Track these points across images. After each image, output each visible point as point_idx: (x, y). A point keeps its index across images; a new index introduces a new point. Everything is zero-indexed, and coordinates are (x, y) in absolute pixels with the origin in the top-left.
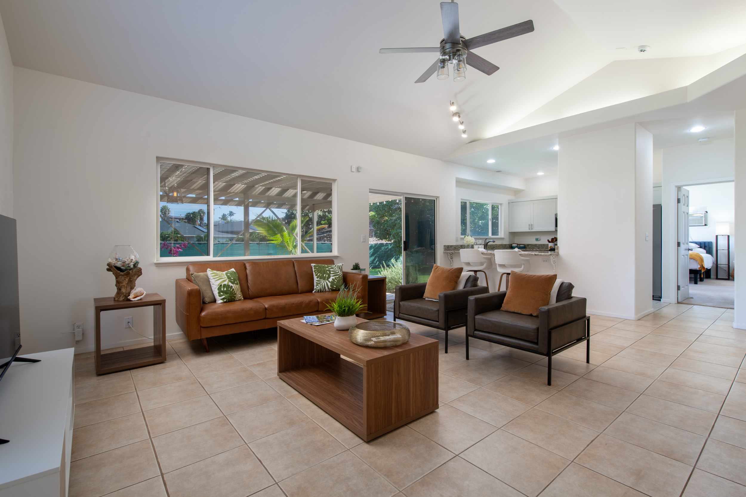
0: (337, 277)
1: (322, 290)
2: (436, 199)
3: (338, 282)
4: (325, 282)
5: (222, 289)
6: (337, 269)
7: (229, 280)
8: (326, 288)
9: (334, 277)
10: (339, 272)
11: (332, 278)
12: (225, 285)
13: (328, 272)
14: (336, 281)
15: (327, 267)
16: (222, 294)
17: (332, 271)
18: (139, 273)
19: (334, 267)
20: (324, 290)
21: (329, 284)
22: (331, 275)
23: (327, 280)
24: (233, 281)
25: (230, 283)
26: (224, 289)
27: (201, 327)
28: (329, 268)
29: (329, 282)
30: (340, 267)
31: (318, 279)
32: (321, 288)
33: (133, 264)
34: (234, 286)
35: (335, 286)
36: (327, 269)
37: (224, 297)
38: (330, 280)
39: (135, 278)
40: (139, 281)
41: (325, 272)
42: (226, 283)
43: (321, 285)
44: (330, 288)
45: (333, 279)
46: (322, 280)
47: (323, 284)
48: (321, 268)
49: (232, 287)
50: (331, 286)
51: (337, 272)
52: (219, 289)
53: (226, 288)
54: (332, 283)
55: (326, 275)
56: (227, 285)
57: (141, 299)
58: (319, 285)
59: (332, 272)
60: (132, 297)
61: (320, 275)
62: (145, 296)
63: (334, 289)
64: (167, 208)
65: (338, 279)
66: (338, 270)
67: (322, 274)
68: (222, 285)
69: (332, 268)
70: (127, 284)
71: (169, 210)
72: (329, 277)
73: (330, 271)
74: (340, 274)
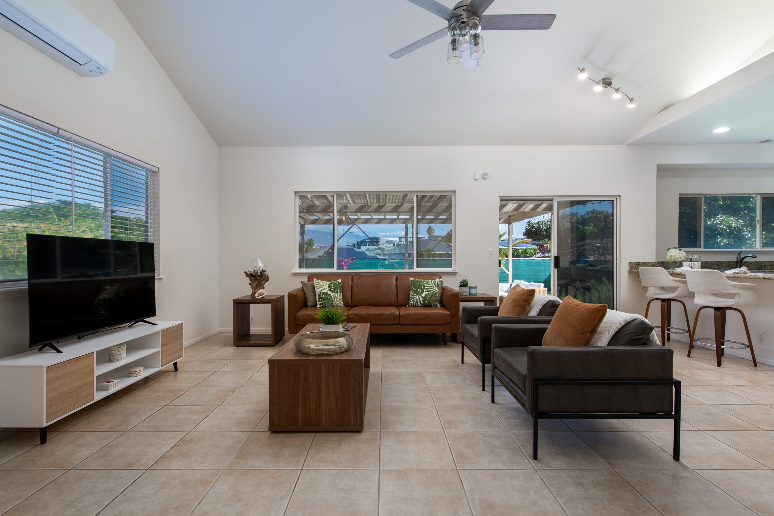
0: (430, 293)
1: (415, 305)
2: (617, 198)
3: (430, 297)
4: (418, 297)
5: (321, 296)
6: (432, 284)
7: (328, 289)
8: (419, 303)
9: (427, 293)
10: (433, 288)
11: (425, 293)
12: (324, 293)
13: (422, 287)
14: (429, 296)
15: (423, 283)
16: (320, 300)
17: (427, 286)
18: (267, 279)
19: (430, 283)
20: (417, 305)
21: (421, 299)
22: (425, 290)
23: (420, 295)
24: (333, 290)
25: (329, 291)
26: (322, 296)
27: (297, 324)
28: (425, 283)
29: (422, 297)
30: (436, 283)
31: (413, 294)
32: (413, 303)
33: (260, 272)
34: (333, 294)
35: (427, 302)
36: (422, 284)
37: (321, 303)
38: (423, 295)
39: (263, 282)
40: (267, 285)
41: (419, 287)
42: (325, 291)
43: (414, 299)
44: (422, 304)
45: (426, 295)
46: (415, 295)
47: (416, 299)
48: (416, 283)
49: (330, 294)
50: (423, 301)
51: (432, 287)
52: (319, 296)
53: (325, 295)
54: (424, 298)
55: (420, 290)
56: (326, 293)
57: (262, 298)
58: (413, 299)
59: (426, 288)
60: (257, 296)
61: (414, 289)
62: (265, 295)
63: (426, 304)
64: (432, 228)
65: (431, 294)
66: (433, 286)
67: (416, 288)
68: (322, 292)
69: (427, 283)
70: (256, 286)
71: (433, 230)
72: (422, 292)
73: (424, 286)
74: (435, 290)
